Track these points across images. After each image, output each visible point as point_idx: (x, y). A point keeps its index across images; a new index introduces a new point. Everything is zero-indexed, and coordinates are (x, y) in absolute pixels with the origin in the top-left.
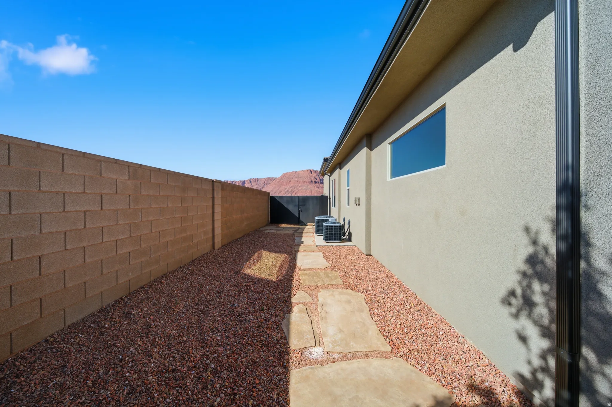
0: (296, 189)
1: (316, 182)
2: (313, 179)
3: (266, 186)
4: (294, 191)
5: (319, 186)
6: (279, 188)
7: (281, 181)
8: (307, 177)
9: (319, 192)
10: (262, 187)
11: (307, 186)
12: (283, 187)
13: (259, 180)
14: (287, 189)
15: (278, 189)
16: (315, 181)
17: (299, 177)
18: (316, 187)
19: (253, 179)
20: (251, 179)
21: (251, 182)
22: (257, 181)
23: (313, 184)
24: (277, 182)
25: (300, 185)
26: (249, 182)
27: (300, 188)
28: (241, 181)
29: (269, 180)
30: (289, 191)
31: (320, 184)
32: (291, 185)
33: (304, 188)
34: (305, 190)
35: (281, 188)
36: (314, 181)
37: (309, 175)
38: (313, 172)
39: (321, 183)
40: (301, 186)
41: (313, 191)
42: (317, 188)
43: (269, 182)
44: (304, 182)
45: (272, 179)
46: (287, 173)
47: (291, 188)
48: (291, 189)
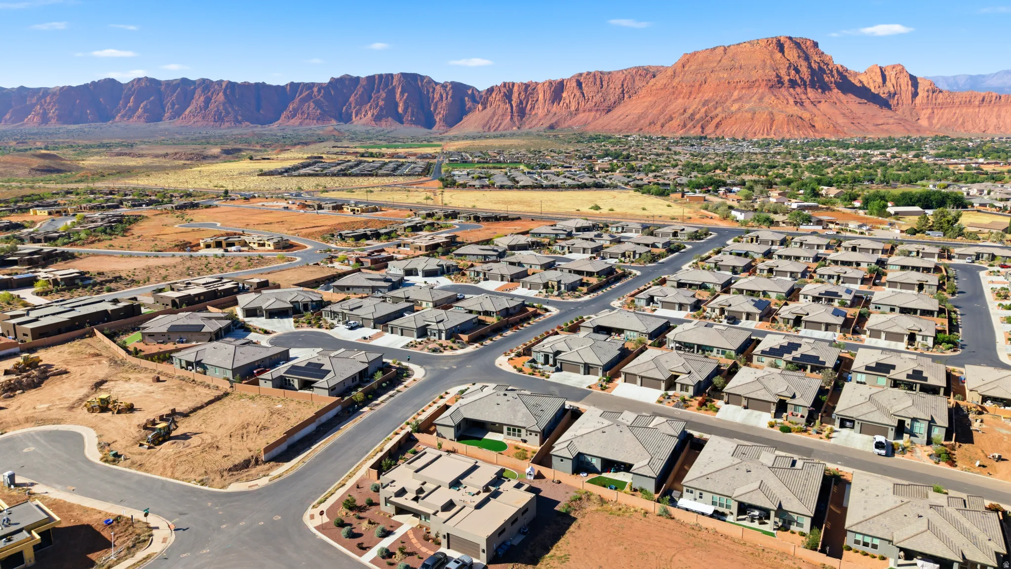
0: (719, 109)
1: (793, 84)
2: (783, 72)
3: (626, 96)
4: (712, 118)
5: (804, 97)
6: (666, 106)
7: (677, 80)
8: (764, 68)
9: (799, 121)
10: (613, 100)
11: (761, 99)
12: (680, 101)
13: (606, 78)
14: (690, 111)
15: (663, 111)
16: (790, 81)
17: (737, 65)
18: (791, 101)
19: (589, 73)
20: (581, 75)
21: (579, 84)
22: (598, 82)
23: (783, 90)
24: (659, 85)
25: (736, 94)
26: (574, 84)
27: (735, 107)
28: (551, 83)
29: (638, 78)
30: (697, 117)
31: (809, 90)
32: (706, 97)
33: (747, 106)
34: (749, 115)
35: (672, 107)
36: (786, 78)
37: (772, 54)
38: (786, 46)
39: (813, 86)
40: (740, 99)
41: (776, 118)
42: (796, 103)
43: (636, 83)
44: (751, 85)
45: (649, 73)
46: (695, 53)
47: (704, 105)
48: (703, 110)
